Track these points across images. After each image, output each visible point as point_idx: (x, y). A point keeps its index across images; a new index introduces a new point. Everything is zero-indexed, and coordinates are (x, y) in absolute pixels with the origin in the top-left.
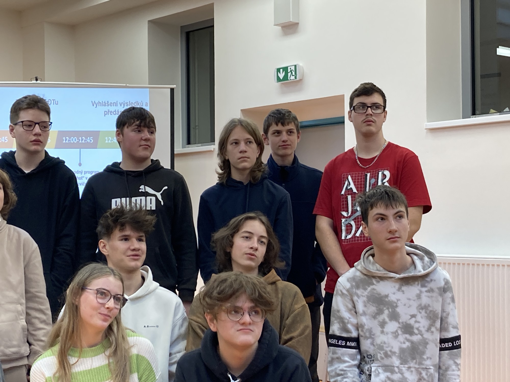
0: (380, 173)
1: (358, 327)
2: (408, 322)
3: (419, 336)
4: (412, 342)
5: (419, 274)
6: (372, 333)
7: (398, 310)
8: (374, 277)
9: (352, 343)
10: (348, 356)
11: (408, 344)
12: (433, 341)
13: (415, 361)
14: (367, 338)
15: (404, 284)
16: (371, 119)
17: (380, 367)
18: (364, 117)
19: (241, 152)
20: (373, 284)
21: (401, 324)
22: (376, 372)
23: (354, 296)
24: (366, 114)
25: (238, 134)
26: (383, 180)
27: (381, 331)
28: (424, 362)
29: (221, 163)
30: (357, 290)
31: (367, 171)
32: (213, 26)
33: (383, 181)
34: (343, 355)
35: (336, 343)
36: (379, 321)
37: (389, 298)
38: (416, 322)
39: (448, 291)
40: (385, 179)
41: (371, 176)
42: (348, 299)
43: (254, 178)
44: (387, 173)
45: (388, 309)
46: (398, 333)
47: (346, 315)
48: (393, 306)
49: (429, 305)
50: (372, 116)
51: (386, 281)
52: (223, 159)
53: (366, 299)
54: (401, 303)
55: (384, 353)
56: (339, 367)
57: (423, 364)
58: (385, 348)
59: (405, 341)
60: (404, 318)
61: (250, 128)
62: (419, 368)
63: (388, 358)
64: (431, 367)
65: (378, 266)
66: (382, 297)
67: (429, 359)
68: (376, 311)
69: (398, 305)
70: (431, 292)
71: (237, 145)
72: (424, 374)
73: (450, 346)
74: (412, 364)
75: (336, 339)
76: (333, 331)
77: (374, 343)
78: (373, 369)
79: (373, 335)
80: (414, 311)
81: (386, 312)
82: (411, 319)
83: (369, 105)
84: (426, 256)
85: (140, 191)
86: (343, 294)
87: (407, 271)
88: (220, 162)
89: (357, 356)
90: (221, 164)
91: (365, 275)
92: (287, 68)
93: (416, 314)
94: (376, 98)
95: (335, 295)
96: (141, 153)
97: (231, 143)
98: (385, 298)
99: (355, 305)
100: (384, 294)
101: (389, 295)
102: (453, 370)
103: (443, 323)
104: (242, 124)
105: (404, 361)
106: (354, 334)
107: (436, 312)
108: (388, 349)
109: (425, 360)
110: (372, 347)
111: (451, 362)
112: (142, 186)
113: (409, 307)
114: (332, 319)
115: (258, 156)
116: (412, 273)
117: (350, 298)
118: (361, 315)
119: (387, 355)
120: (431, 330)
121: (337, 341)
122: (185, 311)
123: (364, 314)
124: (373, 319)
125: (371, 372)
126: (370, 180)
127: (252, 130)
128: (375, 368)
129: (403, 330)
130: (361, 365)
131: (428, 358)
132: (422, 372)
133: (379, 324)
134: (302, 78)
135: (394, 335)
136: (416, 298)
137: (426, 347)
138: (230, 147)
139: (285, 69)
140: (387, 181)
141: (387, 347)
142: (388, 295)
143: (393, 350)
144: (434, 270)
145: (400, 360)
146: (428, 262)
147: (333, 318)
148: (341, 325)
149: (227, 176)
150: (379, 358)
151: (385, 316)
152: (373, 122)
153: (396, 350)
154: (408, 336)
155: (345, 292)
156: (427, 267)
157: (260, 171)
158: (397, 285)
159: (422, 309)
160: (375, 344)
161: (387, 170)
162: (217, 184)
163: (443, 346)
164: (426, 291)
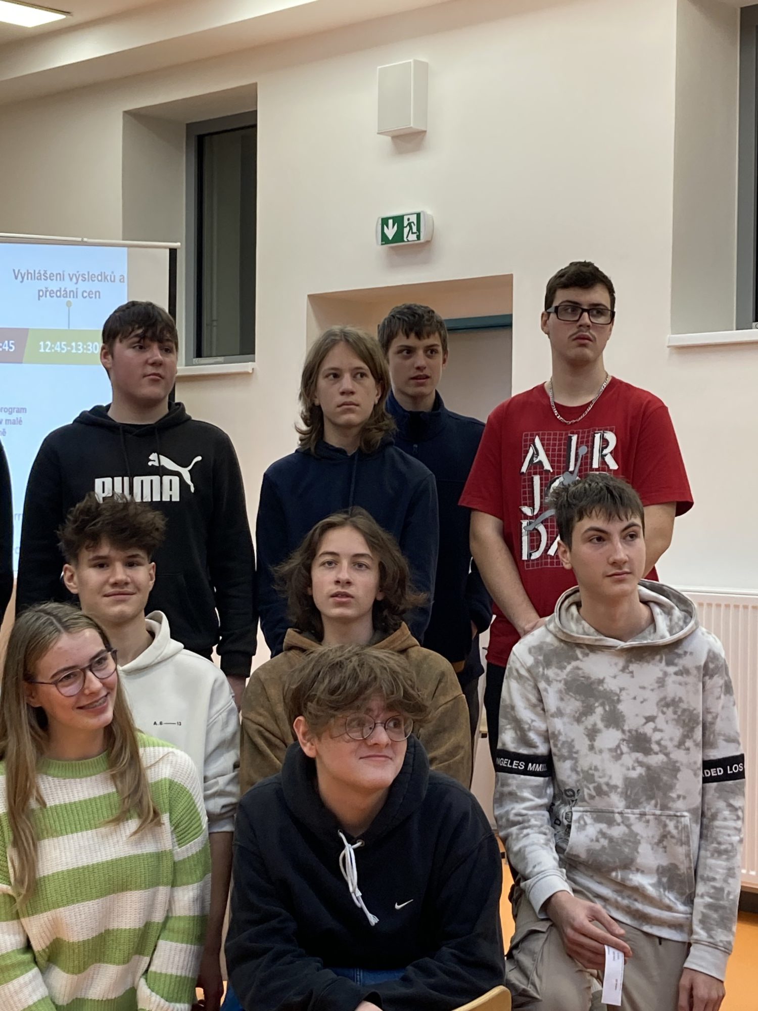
0: (597, 436)
1: (547, 737)
2: (641, 730)
3: (661, 758)
4: (649, 768)
5: (661, 642)
6: (574, 750)
7: (621, 707)
8: (579, 645)
9: (538, 765)
10: (530, 790)
11: (640, 770)
12: (689, 766)
13: (653, 802)
14: (564, 758)
15: (633, 660)
16: (587, 334)
17: (588, 813)
18: (575, 330)
19: (343, 393)
20: (577, 659)
21: (628, 734)
22: (579, 823)
23: (540, 682)
24: (578, 324)
25: (340, 358)
26: (602, 450)
27: (589, 745)
28: (670, 805)
29: (306, 411)
30: (546, 669)
31: (572, 430)
32: (255, 126)
33: (602, 452)
34: (519, 787)
35: (509, 766)
36: (586, 728)
37: (605, 686)
38: (655, 730)
39: (716, 674)
40: (606, 447)
41: (580, 440)
42: (529, 685)
43: (367, 442)
44: (611, 437)
45: (603, 705)
46: (621, 750)
47: (525, 714)
48: (611, 699)
49: (681, 700)
50: (589, 329)
51: (600, 652)
52: (310, 405)
53: (564, 687)
54: (628, 694)
55: (595, 788)
56: (513, 809)
57: (669, 809)
58: (597, 779)
59: (636, 765)
60: (633, 722)
61: (362, 347)
62: (661, 815)
63: (603, 796)
64: (686, 814)
65: (586, 625)
66: (592, 683)
67: (681, 799)
68: (581, 709)
69: (621, 698)
70: (685, 675)
71: (336, 379)
72: (671, 826)
73: (719, 774)
74: (649, 808)
75: (509, 759)
76: (504, 744)
77: (577, 767)
78: (575, 816)
79: (577, 753)
80: (651, 709)
81: (599, 711)
82: (645, 723)
83: (586, 307)
84: (676, 608)
85: (150, 464)
86: (520, 677)
87: (640, 635)
88: (304, 410)
89: (546, 790)
90: (305, 414)
91: (562, 641)
92: (402, 217)
93: (655, 714)
94: (598, 295)
95: (507, 678)
96: (148, 390)
97: (325, 375)
98: (599, 685)
99: (541, 697)
100: (597, 678)
101: (606, 681)
102: (725, 819)
103: (707, 733)
104: (348, 338)
105: (632, 803)
106: (542, 750)
107: (695, 712)
108: (602, 781)
109: (673, 800)
110: (574, 777)
111: (721, 804)
112: (153, 454)
113: (642, 702)
114: (502, 721)
115: (377, 402)
116: (649, 640)
117: (532, 683)
118: (552, 716)
119: (600, 791)
120: (684, 745)
121: (509, 761)
122: (233, 697)
123: (559, 713)
124: (575, 724)
125: (571, 822)
126: (577, 449)
127: (366, 351)
128: (580, 814)
129: (631, 745)
130: (554, 808)
131: (679, 797)
132: (668, 822)
133: (586, 733)
134: (429, 239)
135: (614, 754)
136: (656, 685)
137: (675, 777)
138: (322, 383)
139: (398, 220)
140: (611, 453)
141: (600, 777)
142: (604, 679)
143: (613, 782)
144: (689, 635)
145: (626, 800)
146: (679, 619)
147: (504, 720)
148: (519, 733)
149: (316, 436)
150: (586, 797)
151: (596, 718)
152: (589, 339)
153: (618, 781)
154: (640, 756)
155: (523, 672)
156: (677, 629)
157: (380, 430)
158: (621, 662)
159: (667, 705)
160: (579, 769)
161: (611, 430)
162: (297, 451)
163: (707, 773)
164: (676, 674)
